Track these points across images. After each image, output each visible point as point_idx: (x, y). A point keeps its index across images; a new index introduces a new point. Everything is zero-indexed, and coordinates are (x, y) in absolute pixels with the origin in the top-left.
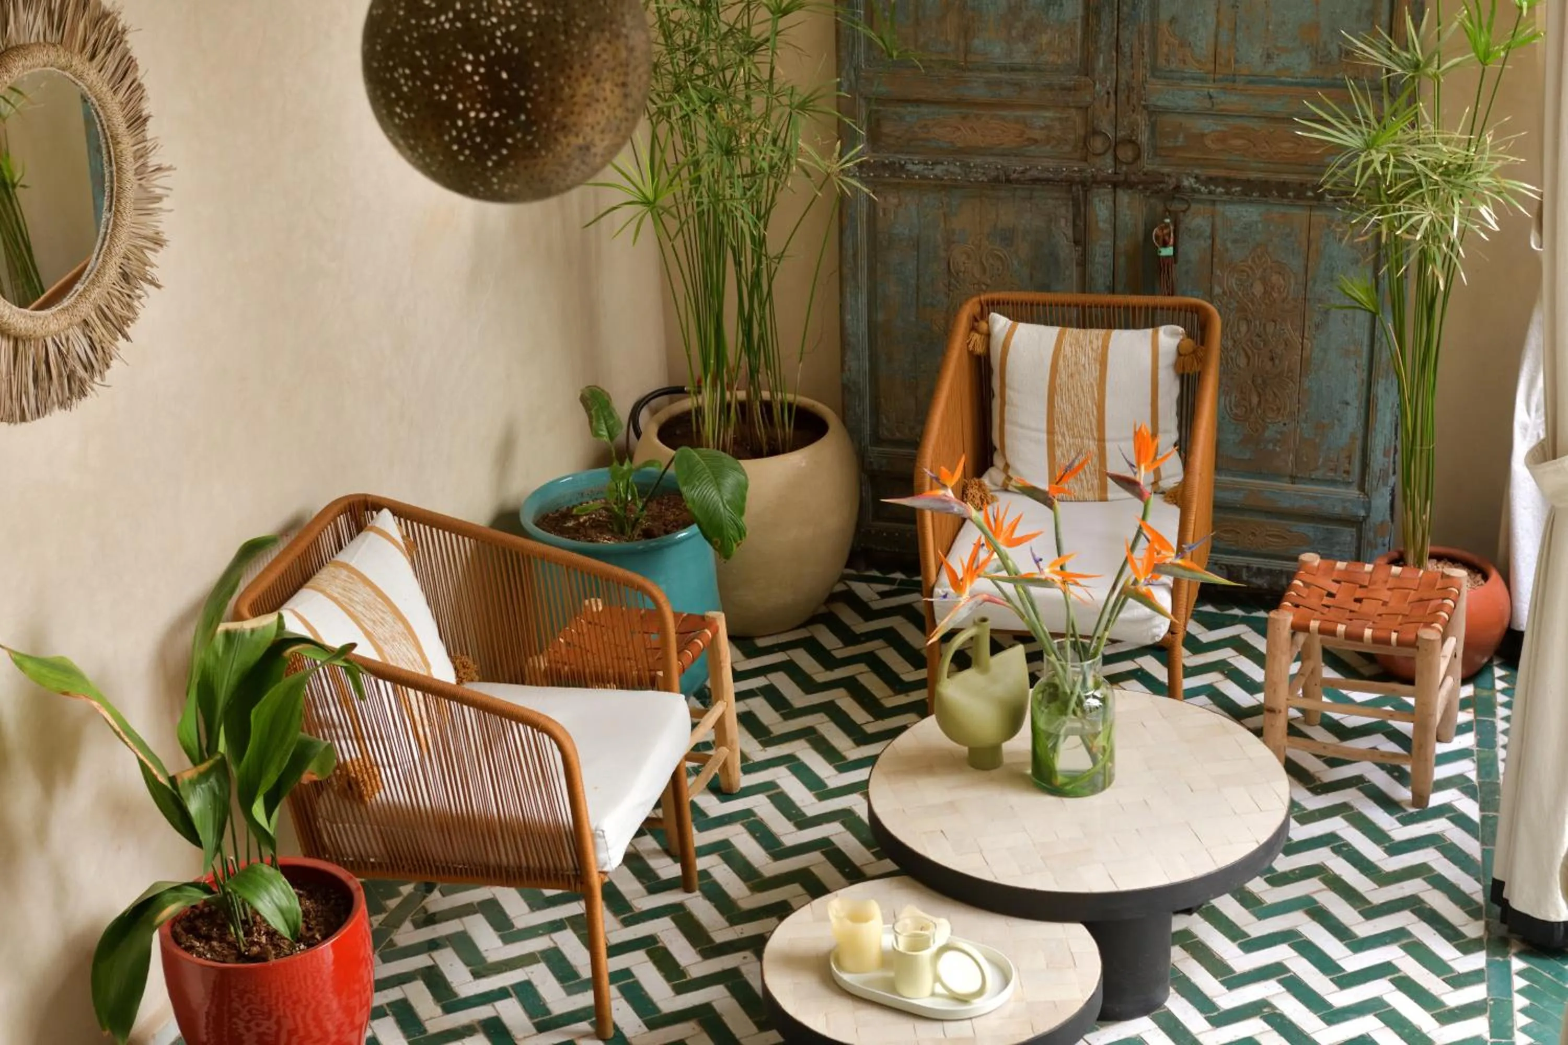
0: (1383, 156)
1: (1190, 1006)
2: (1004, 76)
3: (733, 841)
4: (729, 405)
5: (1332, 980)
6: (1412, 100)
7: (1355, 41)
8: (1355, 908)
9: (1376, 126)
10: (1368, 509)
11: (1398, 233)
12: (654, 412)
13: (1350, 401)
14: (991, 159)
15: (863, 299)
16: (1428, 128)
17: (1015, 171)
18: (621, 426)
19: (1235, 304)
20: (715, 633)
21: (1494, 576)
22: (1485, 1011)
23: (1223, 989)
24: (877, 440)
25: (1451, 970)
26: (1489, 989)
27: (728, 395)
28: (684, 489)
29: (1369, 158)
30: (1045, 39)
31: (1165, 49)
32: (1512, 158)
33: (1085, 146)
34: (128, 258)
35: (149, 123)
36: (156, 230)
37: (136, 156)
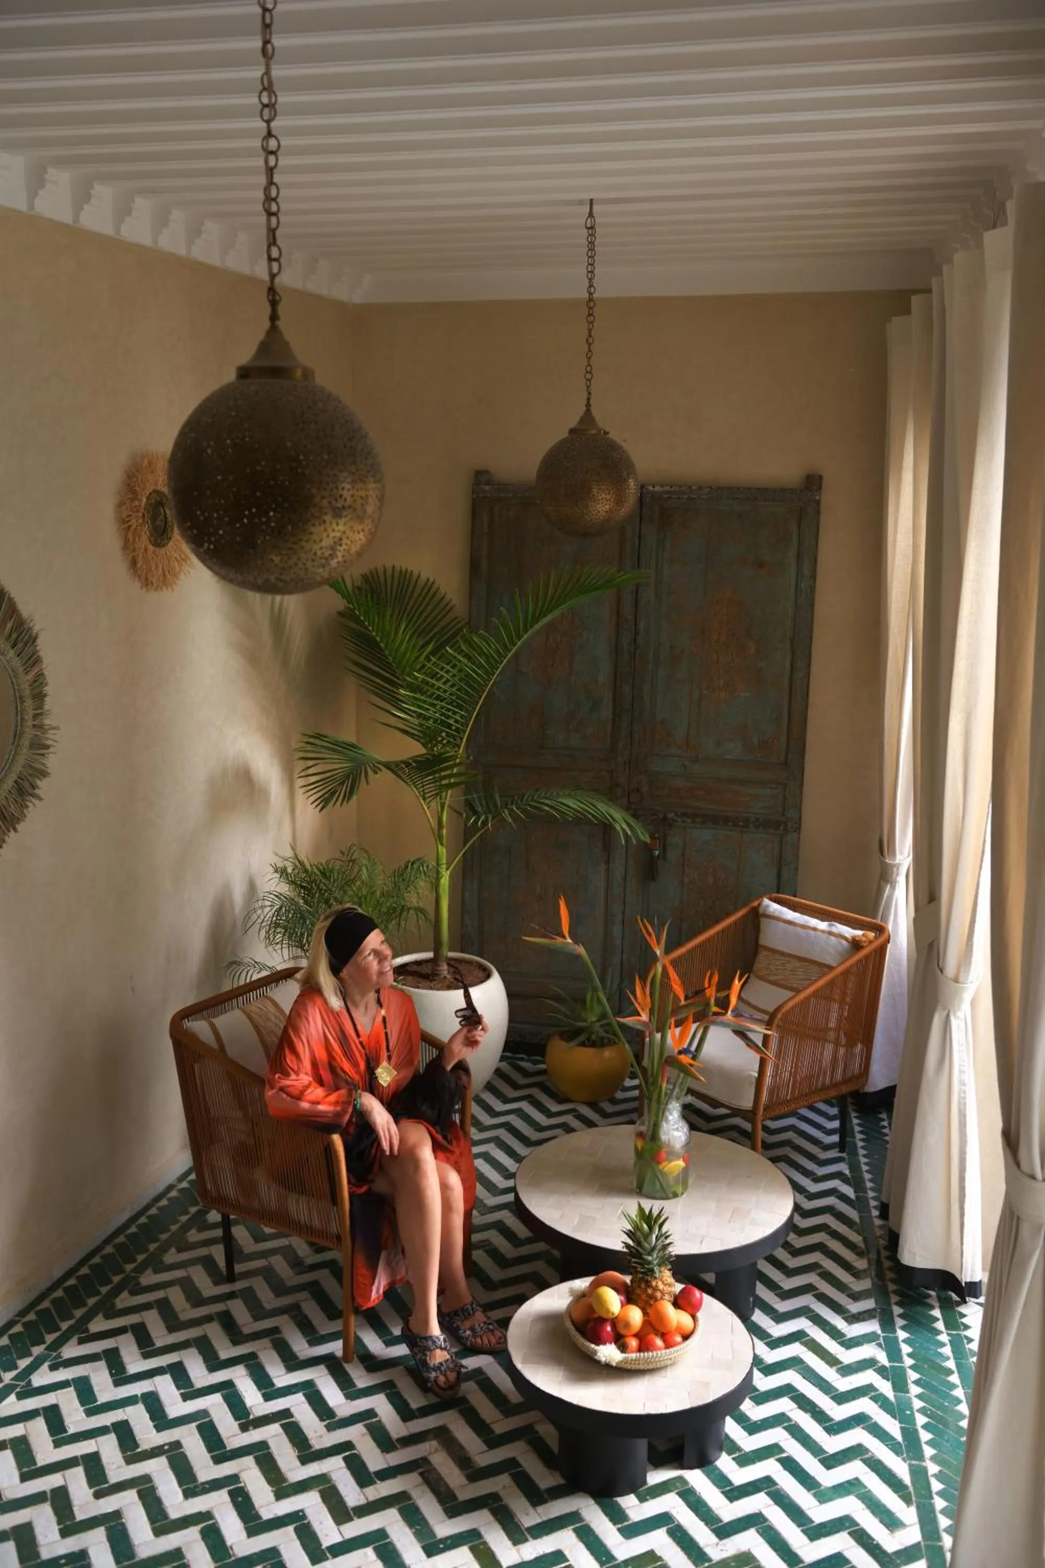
2: (565, 752)
30: (589, 732)
31: (659, 738)
33: (611, 794)
34: (23, 780)
35: (47, 699)
36: (44, 765)
37: (36, 716)
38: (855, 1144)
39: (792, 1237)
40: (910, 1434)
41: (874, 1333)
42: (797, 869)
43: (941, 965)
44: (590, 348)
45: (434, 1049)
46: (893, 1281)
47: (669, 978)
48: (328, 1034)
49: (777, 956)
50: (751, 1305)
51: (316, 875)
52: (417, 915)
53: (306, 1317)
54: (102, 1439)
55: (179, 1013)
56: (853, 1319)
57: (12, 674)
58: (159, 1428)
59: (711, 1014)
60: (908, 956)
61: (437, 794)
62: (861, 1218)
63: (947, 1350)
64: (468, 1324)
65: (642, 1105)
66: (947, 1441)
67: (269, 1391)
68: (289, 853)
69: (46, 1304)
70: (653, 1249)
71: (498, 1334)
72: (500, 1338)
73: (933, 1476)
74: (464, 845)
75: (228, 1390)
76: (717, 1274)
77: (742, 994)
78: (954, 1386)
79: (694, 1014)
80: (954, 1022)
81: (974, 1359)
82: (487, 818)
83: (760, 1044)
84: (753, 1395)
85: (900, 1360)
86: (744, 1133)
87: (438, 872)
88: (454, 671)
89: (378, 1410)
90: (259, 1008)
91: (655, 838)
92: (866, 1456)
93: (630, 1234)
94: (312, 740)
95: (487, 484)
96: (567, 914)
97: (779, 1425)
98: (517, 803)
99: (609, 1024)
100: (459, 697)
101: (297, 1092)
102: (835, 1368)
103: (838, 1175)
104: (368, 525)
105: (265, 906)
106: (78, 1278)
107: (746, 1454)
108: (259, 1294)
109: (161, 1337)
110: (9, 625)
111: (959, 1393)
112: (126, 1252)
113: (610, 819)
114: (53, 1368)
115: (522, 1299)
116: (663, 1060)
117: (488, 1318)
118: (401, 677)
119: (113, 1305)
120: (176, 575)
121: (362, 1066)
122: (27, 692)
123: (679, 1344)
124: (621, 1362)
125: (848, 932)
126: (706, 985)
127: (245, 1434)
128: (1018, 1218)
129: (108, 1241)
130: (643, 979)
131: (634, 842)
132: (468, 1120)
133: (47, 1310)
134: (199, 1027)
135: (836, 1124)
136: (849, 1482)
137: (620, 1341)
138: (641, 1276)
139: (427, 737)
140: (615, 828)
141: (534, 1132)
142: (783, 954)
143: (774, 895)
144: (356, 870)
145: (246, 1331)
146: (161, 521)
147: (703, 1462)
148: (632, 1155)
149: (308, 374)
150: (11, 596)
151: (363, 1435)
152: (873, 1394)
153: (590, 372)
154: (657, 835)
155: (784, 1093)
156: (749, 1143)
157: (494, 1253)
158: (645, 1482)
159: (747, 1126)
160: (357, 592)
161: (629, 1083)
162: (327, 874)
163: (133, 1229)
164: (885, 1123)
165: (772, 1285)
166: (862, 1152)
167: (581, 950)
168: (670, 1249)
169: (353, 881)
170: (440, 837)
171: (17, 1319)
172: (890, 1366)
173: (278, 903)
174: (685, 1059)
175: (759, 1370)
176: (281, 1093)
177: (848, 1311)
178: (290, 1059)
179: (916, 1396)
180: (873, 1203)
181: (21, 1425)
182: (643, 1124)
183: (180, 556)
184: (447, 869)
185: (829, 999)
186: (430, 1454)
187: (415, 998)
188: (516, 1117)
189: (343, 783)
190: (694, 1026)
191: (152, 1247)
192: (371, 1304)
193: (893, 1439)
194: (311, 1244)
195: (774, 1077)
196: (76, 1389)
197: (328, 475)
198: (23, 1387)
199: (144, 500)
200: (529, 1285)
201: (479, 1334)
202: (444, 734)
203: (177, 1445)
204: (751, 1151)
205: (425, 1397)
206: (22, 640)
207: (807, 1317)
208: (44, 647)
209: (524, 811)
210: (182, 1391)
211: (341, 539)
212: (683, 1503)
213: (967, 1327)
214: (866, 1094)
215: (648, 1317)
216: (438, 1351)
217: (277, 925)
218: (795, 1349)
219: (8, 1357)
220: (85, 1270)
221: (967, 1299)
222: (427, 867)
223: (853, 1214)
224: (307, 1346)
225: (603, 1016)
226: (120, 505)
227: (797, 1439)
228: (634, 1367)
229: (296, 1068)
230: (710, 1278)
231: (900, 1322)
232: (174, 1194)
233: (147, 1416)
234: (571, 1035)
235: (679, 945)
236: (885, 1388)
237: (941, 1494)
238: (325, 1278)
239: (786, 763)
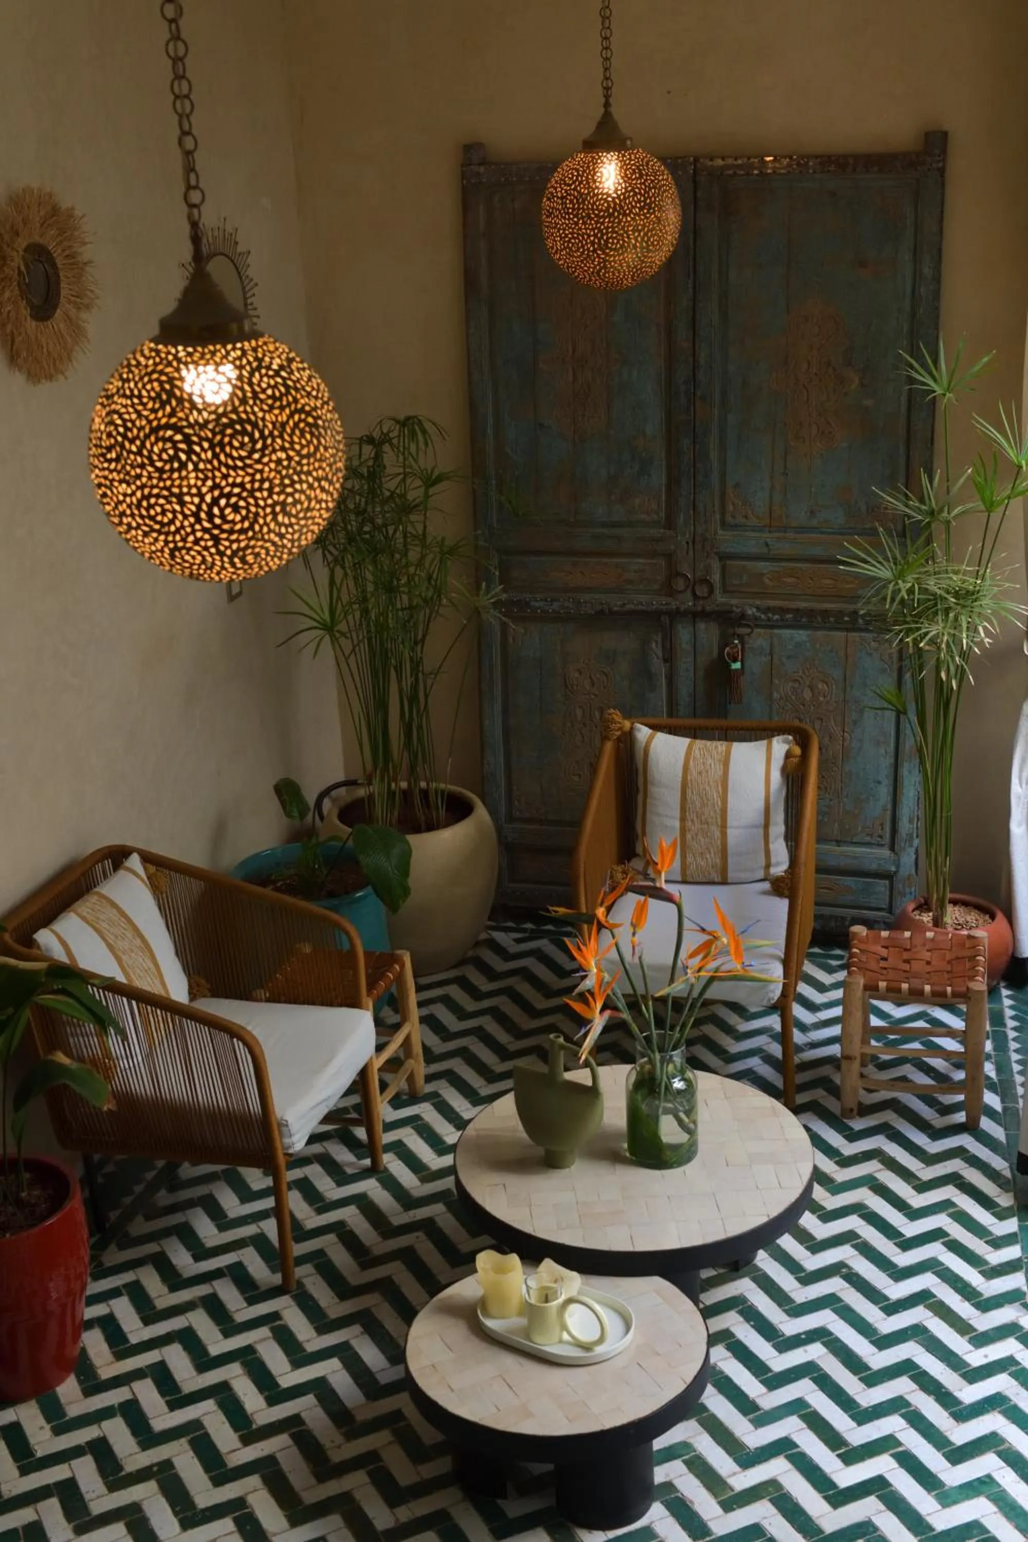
0: (910, 585)
1: (783, 1269)
2: (605, 531)
3: (405, 1141)
4: (394, 793)
5: (895, 1244)
6: (929, 541)
7: (885, 496)
8: (909, 1184)
9: (902, 562)
10: (898, 866)
11: (922, 645)
12: (334, 801)
13: (881, 779)
14: (597, 596)
15: (498, 707)
16: (941, 562)
17: (616, 605)
18: (309, 809)
19: (790, 706)
20: (402, 966)
21: (1000, 916)
22: (1021, 1268)
23: (808, 1253)
24: (511, 819)
25: (990, 1233)
26: (1022, 1248)
27: (393, 785)
28: (361, 858)
29: (897, 587)
30: (637, 501)
31: (731, 508)
32: (1008, 585)
41: (1018, 1290)
53: (311, 1298)
54: (75, 1464)
56: (992, 1272)
58: (144, 1445)
62: (1007, 1135)
67: (273, 1393)
75: (223, 1394)
92: (1002, 1448)
95: (479, 164)
97: (896, 1412)
102: (967, 1337)
107: (855, 1449)
108: (251, 1270)
109: (136, 1331)
127: (248, 1448)
136: (979, 1480)
145: (239, 1318)
151: (391, 1443)
152: (1014, 1368)
165: (890, 1231)
177: (987, 1262)
203: (167, 1464)
207: (933, 1273)
218: (918, 1315)
224: (314, 1334)
233: (129, 1431)
238: (331, 1245)
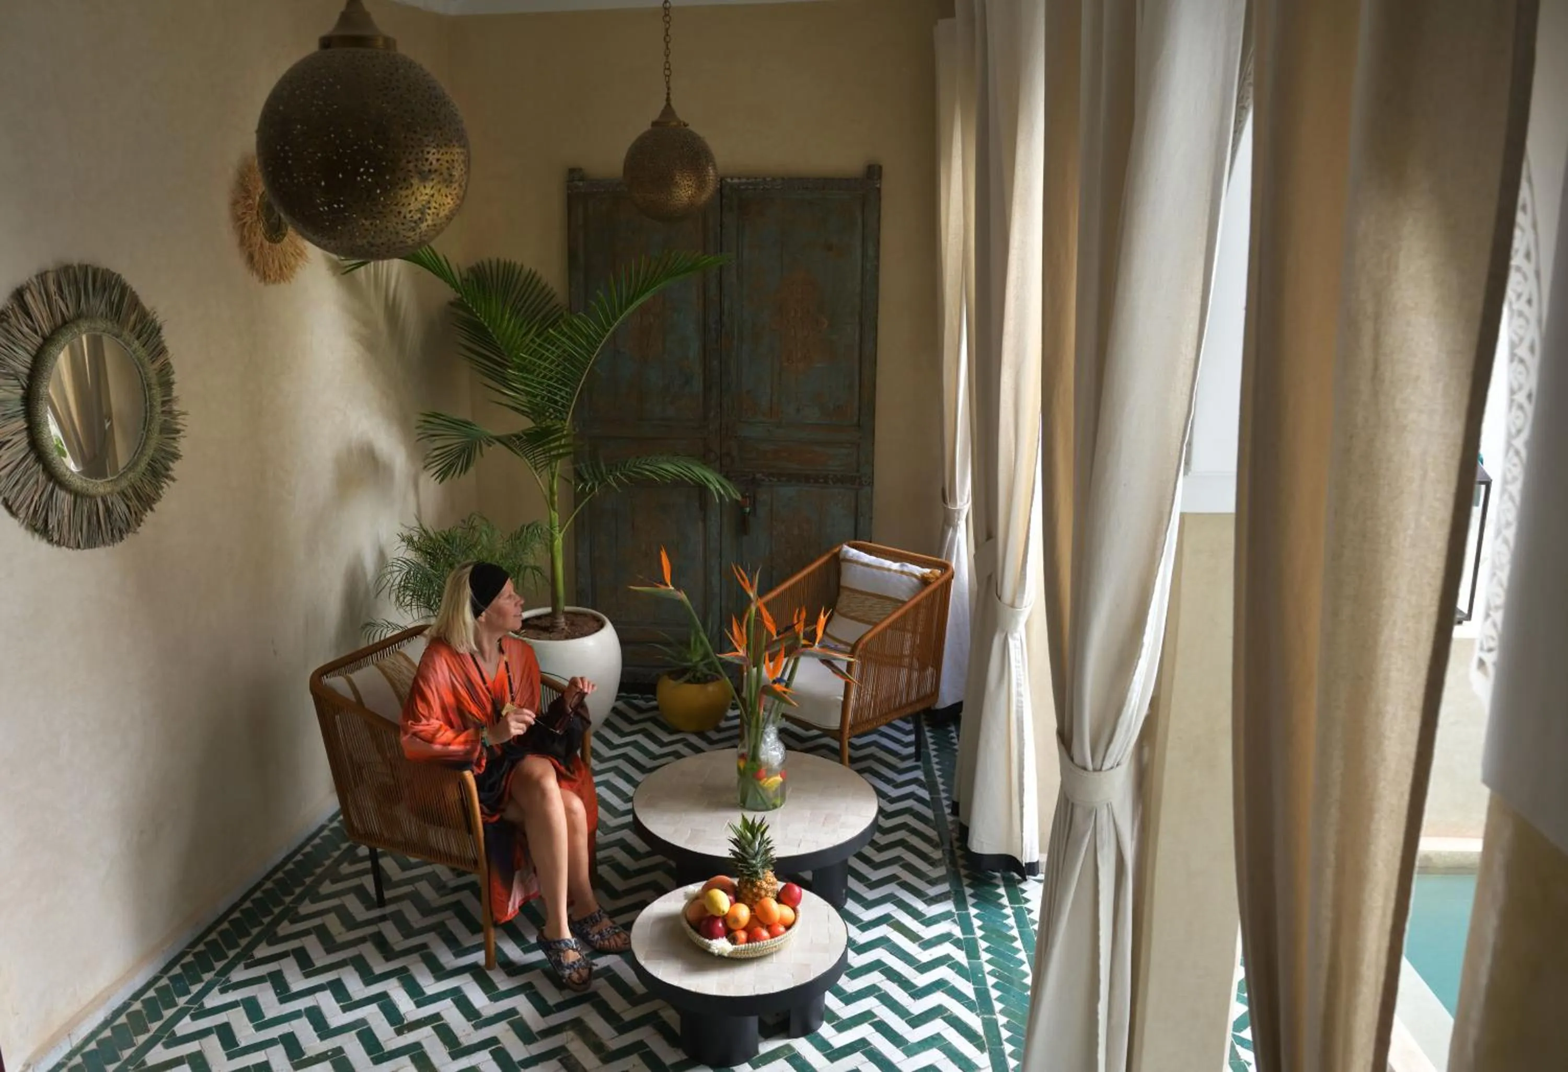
22: (949, 897)
26: (948, 884)
33: (705, 459)
34: (155, 462)
35: (174, 387)
36: (176, 448)
37: (164, 403)
38: (929, 755)
39: (877, 837)
40: (982, 993)
41: (949, 912)
42: (871, 518)
43: (999, 593)
44: (667, 45)
45: (554, 692)
46: (964, 867)
47: (762, 617)
48: (456, 683)
49: (857, 595)
50: (844, 896)
51: (439, 541)
52: (534, 574)
53: (451, 933)
54: (270, 1050)
55: (316, 671)
56: (931, 901)
57: (138, 363)
58: (322, 1037)
59: (800, 646)
60: (970, 589)
61: (547, 464)
62: (935, 816)
63: (1011, 921)
64: (596, 929)
65: (742, 732)
66: (1014, 997)
67: (420, 999)
68: (415, 523)
69: (213, 936)
70: (757, 854)
71: (623, 936)
72: (625, 940)
73: (1002, 1026)
74: (576, 507)
75: (383, 1000)
76: (813, 871)
77: (828, 630)
78: (1018, 950)
79: (785, 648)
80: (1011, 642)
81: (1036, 927)
82: (594, 484)
83: (845, 671)
84: (848, 971)
85: (972, 932)
86: (833, 750)
87: (552, 535)
88: (559, 352)
89: (519, 1009)
90: (393, 663)
91: (746, 497)
92: (945, 1015)
93: (735, 842)
94: (431, 419)
95: (579, 181)
96: (668, 563)
97: (871, 995)
98: (620, 470)
99: (712, 663)
100: (564, 376)
101: (430, 736)
102: (917, 943)
103: (915, 781)
104: (455, 189)
105: (394, 572)
106: (242, 912)
107: (844, 1021)
108: (408, 915)
109: (320, 958)
110: (133, 318)
111: (1022, 955)
112: (285, 886)
113: (705, 481)
114: (223, 991)
115: (644, 904)
116: (760, 690)
117: (614, 923)
118: (509, 360)
119: (275, 933)
120: (292, 269)
121: (489, 708)
122: (154, 380)
123: (783, 933)
124: (732, 952)
125: (918, 571)
126: (796, 621)
127: (400, 1037)
128: (1073, 804)
129: (268, 877)
130: (740, 619)
131: (727, 500)
132: (588, 752)
133: (214, 941)
134: (337, 682)
135: (912, 738)
136: (932, 1037)
137: (730, 935)
138: (746, 877)
139: (535, 412)
140: (710, 490)
141: (649, 760)
142: (862, 593)
143: (853, 542)
144: (477, 535)
145: (397, 948)
146: (275, 219)
147: (807, 1031)
148: (736, 775)
149: (389, 43)
150: (133, 290)
151: (507, 1030)
152: (950, 962)
153: (669, 69)
154: (747, 494)
155: (866, 714)
156: (838, 758)
157: (617, 867)
158: (757, 1052)
159: (836, 744)
160: (464, 282)
161: (731, 713)
162: (451, 541)
163: (290, 866)
164: (953, 735)
165: (861, 878)
166: (935, 760)
167: (683, 596)
168: (772, 853)
169: (475, 546)
170: (552, 504)
171: (189, 950)
172: (965, 939)
173: (406, 569)
174: (779, 687)
175: (853, 950)
176: (414, 737)
177: (927, 895)
178: (421, 707)
179: (986, 961)
180: (945, 803)
181: (197, 1042)
182: (744, 746)
183: (295, 251)
184: (560, 532)
185: (904, 629)
186: (567, 1043)
187: (535, 648)
188: (633, 749)
189: (459, 457)
190: (785, 660)
191: (308, 881)
192: (508, 918)
193: (968, 998)
194: (453, 870)
195: (858, 700)
196: (244, 1008)
197: (412, 139)
198: (198, 1009)
199: (258, 198)
200: (649, 893)
201: (606, 937)
202: (551, 410)
203: (339, 1050)
204: (840, 765)
205: (561, 994)
206: (146, 332)
207: (892, 903)
208: (169, 338)
209: (628, 477)
210: (342, 1004)
211: (429, 202)
212: (791, 1066)
213: (1027, 901)
214: (937, 710)
215: (755, 912)
216: (571, 951)
217: (405, 588)
218: (883, 930)
219: (182, 984)
220: (248, 904)
221: (1027, 877)
222: (541, 529)
223: (929, 813)
224: (452, 957)
225: (706, 656)
226: (235, 203)
227: (886, 1005)
228: (744, 956)
229: (426, 713)
230: (808, 875)
231: (971, 901)
232: (326, 833)
233: (311, 1027)
234: (679, 673)
235: (771, 589)
236: (960, 956)
237: (1009, 1040)
238: (466, 897)
239: (859, 426)
